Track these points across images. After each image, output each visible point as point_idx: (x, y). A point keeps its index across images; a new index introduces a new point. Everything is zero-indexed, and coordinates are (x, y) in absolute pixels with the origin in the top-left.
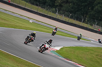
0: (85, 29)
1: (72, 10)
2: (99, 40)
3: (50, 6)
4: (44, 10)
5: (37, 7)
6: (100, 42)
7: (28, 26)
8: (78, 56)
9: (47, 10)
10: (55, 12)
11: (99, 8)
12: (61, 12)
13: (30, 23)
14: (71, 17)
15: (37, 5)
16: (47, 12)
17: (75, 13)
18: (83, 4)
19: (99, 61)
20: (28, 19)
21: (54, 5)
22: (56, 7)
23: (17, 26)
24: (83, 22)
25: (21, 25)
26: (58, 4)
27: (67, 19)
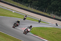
0: (45, 17)
1: (38, 5)
2: (56, 24)
3: (25, 2)
4: (21, 5)
5: (17, 3)
6: (57, 25)
7: (12, 14)
8: (41, 33)
9: (23, 5)
10: (28, 6)
11: (54, 3)
12: (32, 6)
13: (13, 13)
14: (38, 9)
15: (17, 2)
16: (23, 6)
17: (40, 7)
18: (45, 1)
19: (54, 36)
20: (12, 11)
21: (27, 2)
22: (28, 3)
23: (5, 15)
24: (45, 12)
25: (7, 14)
26: (29, 1)
27: (35, 11)
